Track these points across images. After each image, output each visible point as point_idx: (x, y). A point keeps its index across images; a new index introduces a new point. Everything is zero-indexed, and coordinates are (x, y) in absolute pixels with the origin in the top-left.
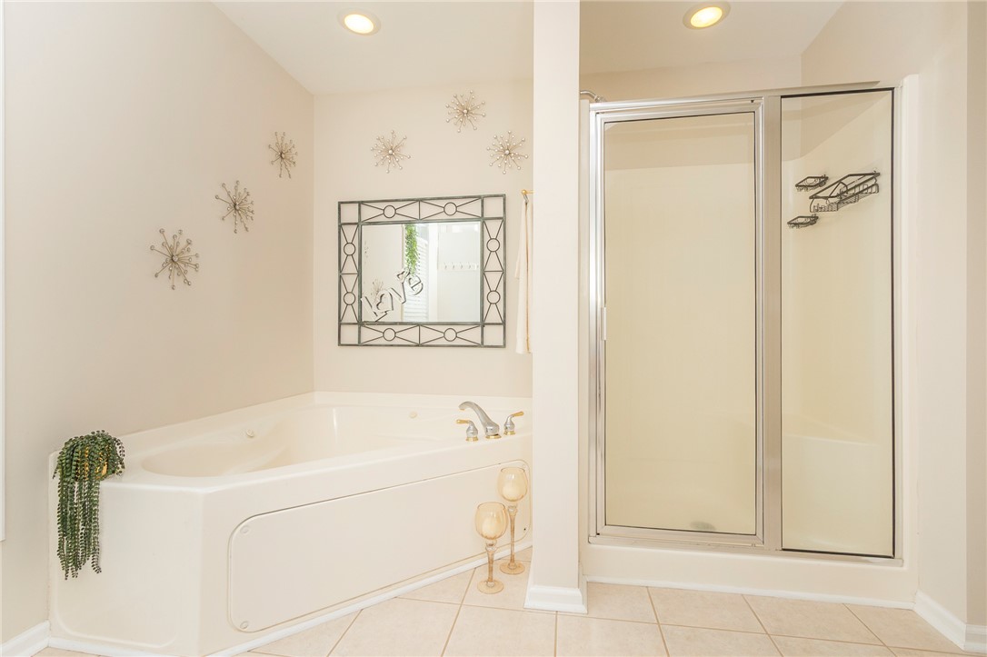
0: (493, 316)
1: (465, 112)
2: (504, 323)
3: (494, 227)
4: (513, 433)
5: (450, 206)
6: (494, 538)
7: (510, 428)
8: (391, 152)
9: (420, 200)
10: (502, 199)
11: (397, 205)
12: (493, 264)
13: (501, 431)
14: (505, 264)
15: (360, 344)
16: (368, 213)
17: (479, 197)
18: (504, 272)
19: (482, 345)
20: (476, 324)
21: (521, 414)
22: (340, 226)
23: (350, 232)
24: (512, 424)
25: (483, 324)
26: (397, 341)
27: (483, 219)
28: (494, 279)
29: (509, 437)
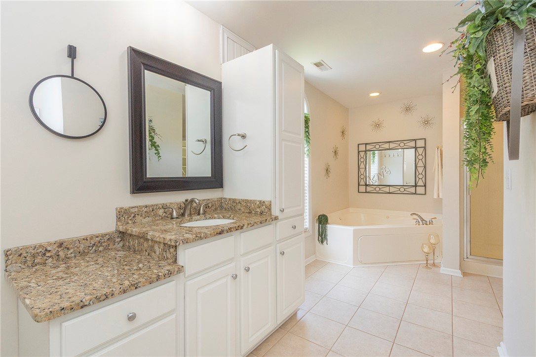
0: (420, 183)
1: (408, 109)
2: (425, 186)
3: (420, 151)
4: (432, 224)
5: (402, 144)
6: (429, 253)
7: (431, 223)
8: (378, 126)
9: (389, 142)
10: (424, 140)
11: (380, 144)
12: (420, 164)
13: (428, 223)
14: (425, 164)
15: (366, 192)
16: (369, 147)
17: (414, 140)
18: (425, 167)
19: (415, 194)
20: (413, 186)
21: (435, 218)
22: (359, 152)
23: (362, 154)
24: (432, 221)
25: (416, 186)
26: (380, 192)
27: (416, 148)
28: (420, 170)
29: (431, 225)
